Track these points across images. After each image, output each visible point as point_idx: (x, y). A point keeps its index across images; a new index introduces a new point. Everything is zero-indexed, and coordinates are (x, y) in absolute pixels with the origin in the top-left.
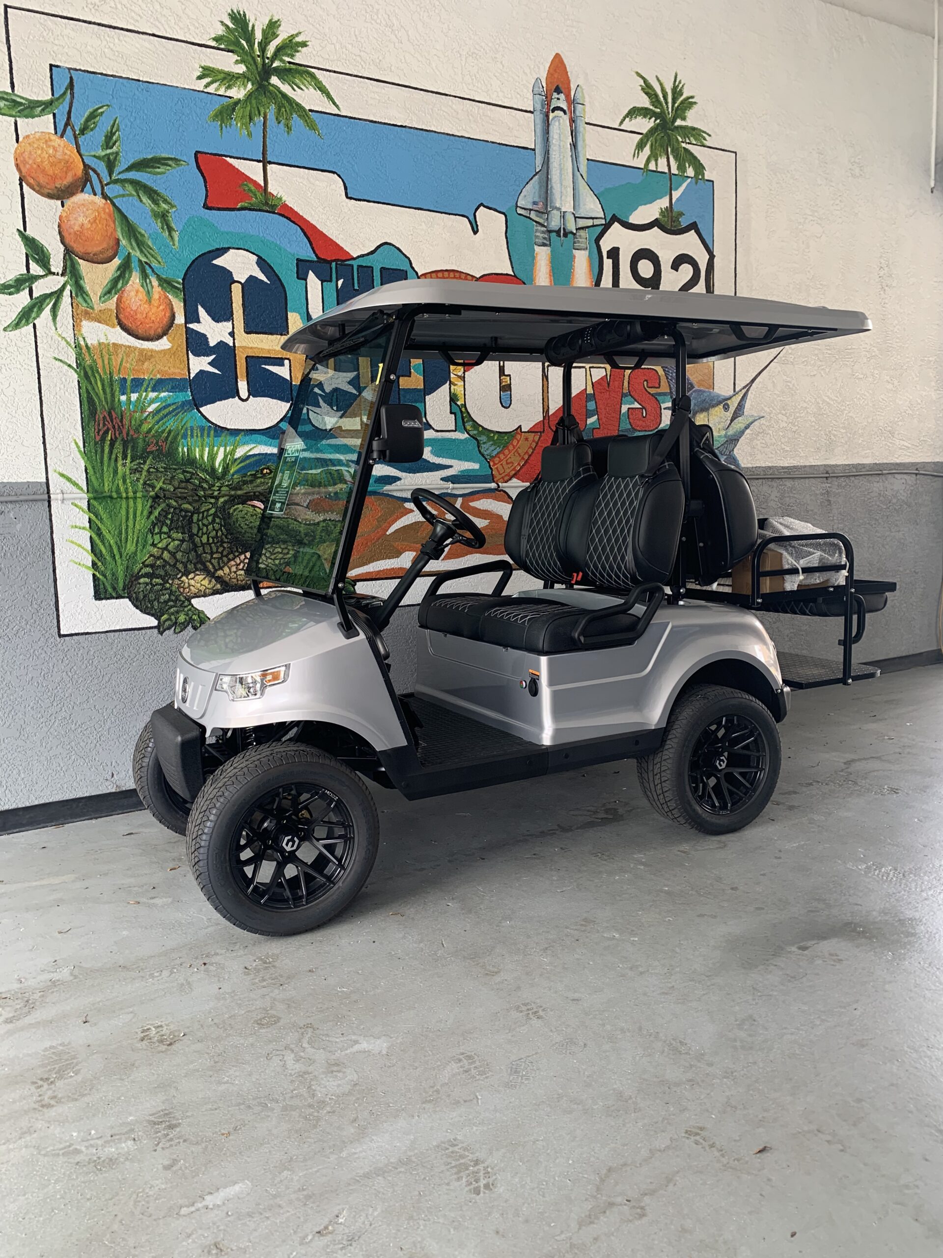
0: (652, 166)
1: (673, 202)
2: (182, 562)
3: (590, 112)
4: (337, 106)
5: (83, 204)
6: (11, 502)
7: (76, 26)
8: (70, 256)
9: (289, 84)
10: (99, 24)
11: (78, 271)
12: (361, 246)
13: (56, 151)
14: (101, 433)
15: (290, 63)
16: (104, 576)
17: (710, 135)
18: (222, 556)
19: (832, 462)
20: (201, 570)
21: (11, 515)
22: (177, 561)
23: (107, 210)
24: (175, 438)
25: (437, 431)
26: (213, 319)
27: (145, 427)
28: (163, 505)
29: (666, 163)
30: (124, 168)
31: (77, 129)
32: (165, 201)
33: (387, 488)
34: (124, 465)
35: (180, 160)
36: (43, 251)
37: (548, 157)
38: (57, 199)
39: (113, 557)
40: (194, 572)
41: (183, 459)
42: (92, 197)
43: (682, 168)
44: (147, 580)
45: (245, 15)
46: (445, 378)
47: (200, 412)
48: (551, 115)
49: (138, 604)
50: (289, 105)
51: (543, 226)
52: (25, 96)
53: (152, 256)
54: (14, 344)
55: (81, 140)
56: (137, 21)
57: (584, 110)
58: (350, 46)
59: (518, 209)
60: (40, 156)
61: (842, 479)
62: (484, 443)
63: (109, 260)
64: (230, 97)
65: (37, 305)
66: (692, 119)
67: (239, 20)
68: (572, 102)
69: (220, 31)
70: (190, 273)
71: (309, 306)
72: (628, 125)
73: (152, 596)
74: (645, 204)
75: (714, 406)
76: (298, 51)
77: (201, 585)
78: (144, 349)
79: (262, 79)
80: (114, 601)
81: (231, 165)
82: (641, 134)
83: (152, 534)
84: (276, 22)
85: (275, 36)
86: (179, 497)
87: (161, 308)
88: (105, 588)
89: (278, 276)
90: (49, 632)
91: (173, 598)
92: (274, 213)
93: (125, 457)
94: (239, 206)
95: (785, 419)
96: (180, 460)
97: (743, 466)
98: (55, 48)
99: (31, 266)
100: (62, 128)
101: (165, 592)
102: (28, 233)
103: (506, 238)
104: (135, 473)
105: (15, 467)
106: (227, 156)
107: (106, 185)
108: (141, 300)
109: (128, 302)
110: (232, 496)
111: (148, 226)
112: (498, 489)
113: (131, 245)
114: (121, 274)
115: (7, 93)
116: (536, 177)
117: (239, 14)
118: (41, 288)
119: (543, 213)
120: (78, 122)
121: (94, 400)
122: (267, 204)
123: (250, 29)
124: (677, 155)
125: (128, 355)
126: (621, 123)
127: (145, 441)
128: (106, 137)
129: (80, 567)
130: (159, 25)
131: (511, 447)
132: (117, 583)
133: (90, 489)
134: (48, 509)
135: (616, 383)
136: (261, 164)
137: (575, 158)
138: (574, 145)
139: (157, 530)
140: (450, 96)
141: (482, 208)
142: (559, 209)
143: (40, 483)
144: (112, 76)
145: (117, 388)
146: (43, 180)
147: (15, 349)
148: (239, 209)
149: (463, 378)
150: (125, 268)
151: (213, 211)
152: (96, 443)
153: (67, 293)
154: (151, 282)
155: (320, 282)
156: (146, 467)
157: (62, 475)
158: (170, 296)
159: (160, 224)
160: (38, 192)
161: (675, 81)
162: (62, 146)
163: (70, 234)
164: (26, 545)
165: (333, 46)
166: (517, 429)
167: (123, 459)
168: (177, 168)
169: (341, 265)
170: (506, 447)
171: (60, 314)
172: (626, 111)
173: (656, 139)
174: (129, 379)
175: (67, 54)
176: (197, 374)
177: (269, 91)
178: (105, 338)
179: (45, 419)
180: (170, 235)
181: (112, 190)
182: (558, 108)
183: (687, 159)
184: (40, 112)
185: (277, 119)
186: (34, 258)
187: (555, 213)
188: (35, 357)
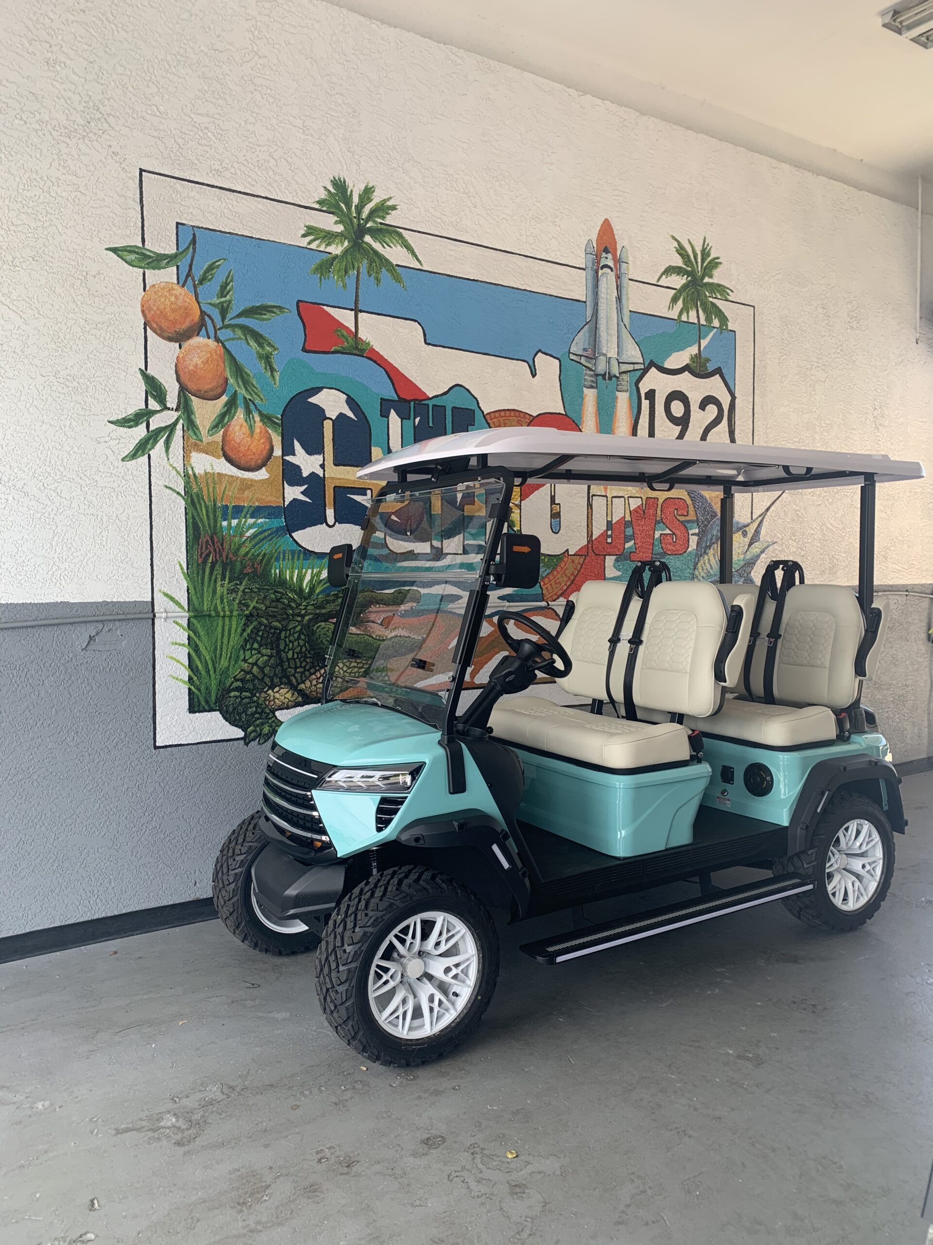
0: (684, 318)
1: (702, 349)
2: (269, 677)
3: (632, 270)
4: (420, 262)
5: (198, 347)
6: (119, 620)
7: (201, 189)
8: (184, 393)
9: (380, 242)
10: (221, 188)
11: (190, 406)
12: (435, 387)
13: (177, 299)
14: (203, 556)
15: (381, 224)
16: (199, 690)
17: (732, 291)
18: (305, 670)
20: (285, 684)
21: (119, 632)
22: (265, 675)
23: (219, 352)
24: (269, 561)
26: (307, 452)
27: (243, 551)
28: (255, 623)
29: (696, 315)
30: (235, 315)
31: (197, 279)
32: (269, 344)
33: (451, 606)
34: (222, 585)
35: (284, 308)
36: (160, 388)
37: (597, 309)
38: (176, 342)
39: (208, 672)
40: (279, 686)
41: (275, 580)
42: (206, 340)
43: (709, 320)
44: (237, 694)
45: (345, 182)
47: (292, 537)
48: (600, 272)
50: (379, 261)
51: (591, 370)
52: (153, 250)
53: (256, 394)
54: (130, 472)
55: (200, 289)
56: (253, 185)
57: (628, 268)
58: (432, 210)
59: (571, 355)
60: (163, 303)
63: (217, 397)
64: (329, 253)
65: (153, 437)
66: (717, 277)
67: (340, 186)
68: (618, 261)
69: (323, 195)
70: (288, 410)
71: (390, 441)
72: (664, 281)
73: (240, 709)
74: (678, 351)
76: (388, 214)
77: (285, 698)
78: (245, 479)
79: (357, 238)
80: (206, 714)
81: (327, 313)
82: (675, 289)
83: (244, 650)
84: (371, 188)
85: (370, 200)
86: (270, 616)
87: (262, 441)
88: (198, 702)
89: (364, 415)
90: (146, 744)
91: (259, 710)
92: (362, 356)
93: (223, 579)
94: (333, 349)
95: (795, 544)
96: (272, 581)
98: (182, 209)
99: (149, 402)
100: (184, 278)
101: (252, 705)
102: (148, 371)
103: (560, 381)
104: (231, 593)
105: (124, 587)
106: (324, 305)
107: (219, 329)
108: (244, 434)
109: (233, 435)
110: (316, 614)
111: (253, 367)
112: (548, 607)
113: (238, 383)
114: (228, 410)
115: (138, 247)
116: (587, 326)
117: (340, 179)
118: (156, 422)
119: (591, 358)
120: (198, 273)
121: (198, 525)
122: (357, 348)
123: (349, 194)
124: (705, 308)
125: (231, 484)
126: (659, 280)
127: (242, 563)
128: (221, 287)
129: (177, 682)
130: (272, 190)
131: (559, 569)
132: (210, 697)
133: (191, 608)
134: (151, 627)
135: (651, 512)
136: (353, 313)
137: (620, 310)
138: (619, 299)
139: (248, 647)
140: (516, 254)
141: (540, 354)
142: (605, 355)
143: (146, 602)
144: (229, 233)
145: (219, 514)
146: (164, 325)
147: (131, 477)
148: (333, 353)
149: (519, 506)
150: (231, 405)
151: (310, 354)
152: (198, 565)
153: (179, 426)
154: (253, 418)
155: (400, 420)
156: (242, 588)
157: (166, 595)
158: (270, 431)
159: (263, 365)
160: (160, 335)
161: (704, 244)
162: (183, 293)
163: (185, 373)
164: (130, 661)
165: (418, 210)
166: (564, 553)
167: (222, 580)
168: (281, 315)
169: (419, 404)
170: (554, 569)
171: (172, 445)
172: (663, 270)
173: (687, 294)
174: (231, 506)
175: (192, 213)
176: (291, 502)
177: (363, 248)
178: (210, 468)
179: (154, 543)
180: (272, 375)
181: (223, 334)
182: (606, 266)
183: (713, 311)
184: (166, 264)
185: (368, 272)
186: (153, 394)
187: (602, 358)
188: (148, 485)
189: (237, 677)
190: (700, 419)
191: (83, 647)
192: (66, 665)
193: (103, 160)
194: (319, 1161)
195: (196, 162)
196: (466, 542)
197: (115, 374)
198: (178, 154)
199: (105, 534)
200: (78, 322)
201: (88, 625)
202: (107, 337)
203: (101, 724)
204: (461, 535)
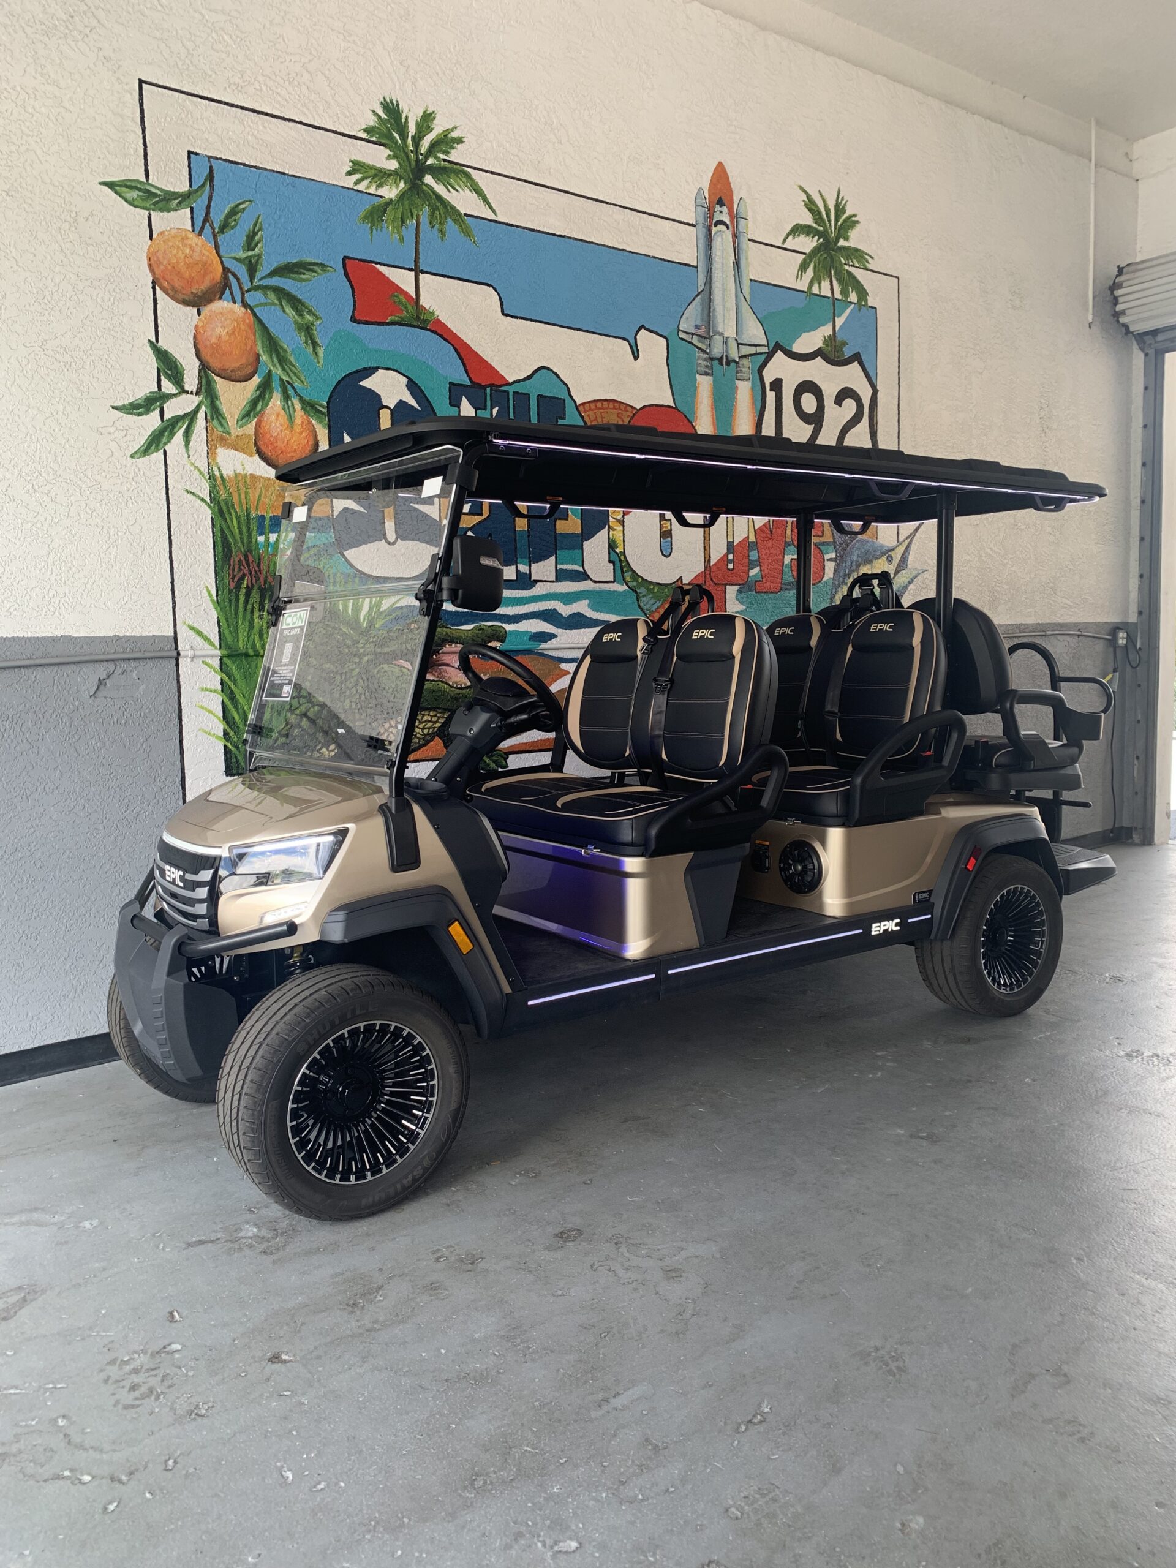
0: (815, 290)
1: (837, 329)
3: (753, 228)
4: (493, 211)
5: (221, 313)
6: (134, 659)
7: (217, 108)
8: (205, 372)
9: (445, 185)
10: (242, 108)
11: (214, 390)
12: (516, 370)
13: (193, 251)
14: (236, 579)
15: (445, 160)
16: (237, 747)
17: (872, 258)
21: (134, 674)
23: (247, 321)
25: (595, 582)
29: (829, 287)
30: (267, 273)
31: (216, 226)
32: (310, 312)
33: (543, 646)
34: (261, 617)
35: (327, 266)
36: (176, 366)
37: (711, 277)
38: (193, 306)
42: (231, 305)
43: (845, 293)
45: (398, 105)
46: (604, 521)
47: (343, 556)
48: (714, 230)
50: (442, 209)
51: (705, 352)
52: (160, 186)
53: (295, 374)
54: (142, 473)
55: (220, 239)
56: (283, 106)
57: (747, 225)
58: (508, 145)
59: (680, 333)
60: (175, 256)
62: (644, 596)
63: (248, 378)
64: (381, 197)
65: (169, 428)
66: (854, 239)
68: (735, 216)
69: (372, 121)
70: (335, 396)
72: (791, 243)
74: (809, 331)
76: (453, 148)
79: (415, 179)
81: (381, 273)
82: (804, 254)
84: (431, 114)
85: (430, 130)
87: (304, 434)
88: (237, 761)
89: (430, 403)
92: (426, 329)
93: (262, 608)
94: (389, 319)
98: (195, 132)
99: (163, 383)
100: (200, 224)
102: (160, 344)
103: (668, 365)
105: (140, 618)
106: (377, 263)
107: (247, 291)
108: (281, 425)
109: (268, 427)
111: (291, 340)
113: (273, 361)
114: (260, 394)
115: (141, 182)
116: (699, 297)
117: (391, 101)
118: (173, 409)
119: (705, 338)
120: (217, 218)
121: (229, 541)
122: (418, 318)
123: (403, 120)
124: (840, 278)
125: (267, 489)
126: (784, 241)
128: (248, 236)
129: (210, 737)
130: (307, 112)
133: (223, 645)
134: (175, 668)
135: (780, 531)
136: (413, 273)
137: (738, 278)
138: (737, 264)
140: (611, 204)
141: (643, 330)
142: (721, 334)
143: (168, 637)
144: (255, 167)
145: (254, 526)
146: (177, 284)
147: (143, 479)
148: (388, 324)
149: (622, 523)
150: (265, 388)
151: (361, 325)
152: (230, 591)
153: (201, 415)
154: (293, 405)
155: (473, 411)
157: (192, 628)
158: (314, 422)
159: (303, 338)
160: (172, 297)
161: (838, 197)
162: (200, 244)
163: (206, 347)
164: (150, 711)
165: (490, 144)
166: (677, 581)
167: (260, 611)
168: (324, 275)
169: (496, 391)
170: (665, 601)
171: (194, 438)
172: (789, 228)
173: (819, 260)
174: (268, 517)
175: (207, 139)
176: (342, 514)
177: (424, 192)
178: (242, 468)
179: (174, 562)
180: (314, 348)
181: (253, 298)
182: (721, 222)
183: (850, 282)
184: (177, 205)
185: (430, 223)
186: (166, 373)
187: (718, 338)
188: (164, 489)
190: (836, 416)
191: (92, 693)
192: (71, 715)
193: (92, 66)
194: (437, 1260)
195: (210, 73)
196: (559, 567)
197: (118, 346)
198: (188, 62)
199: (112, 550)
200: (68, 277)
201: (96, 665)
202: (106, 299)
203: (118, 789)
204: (553, 558)
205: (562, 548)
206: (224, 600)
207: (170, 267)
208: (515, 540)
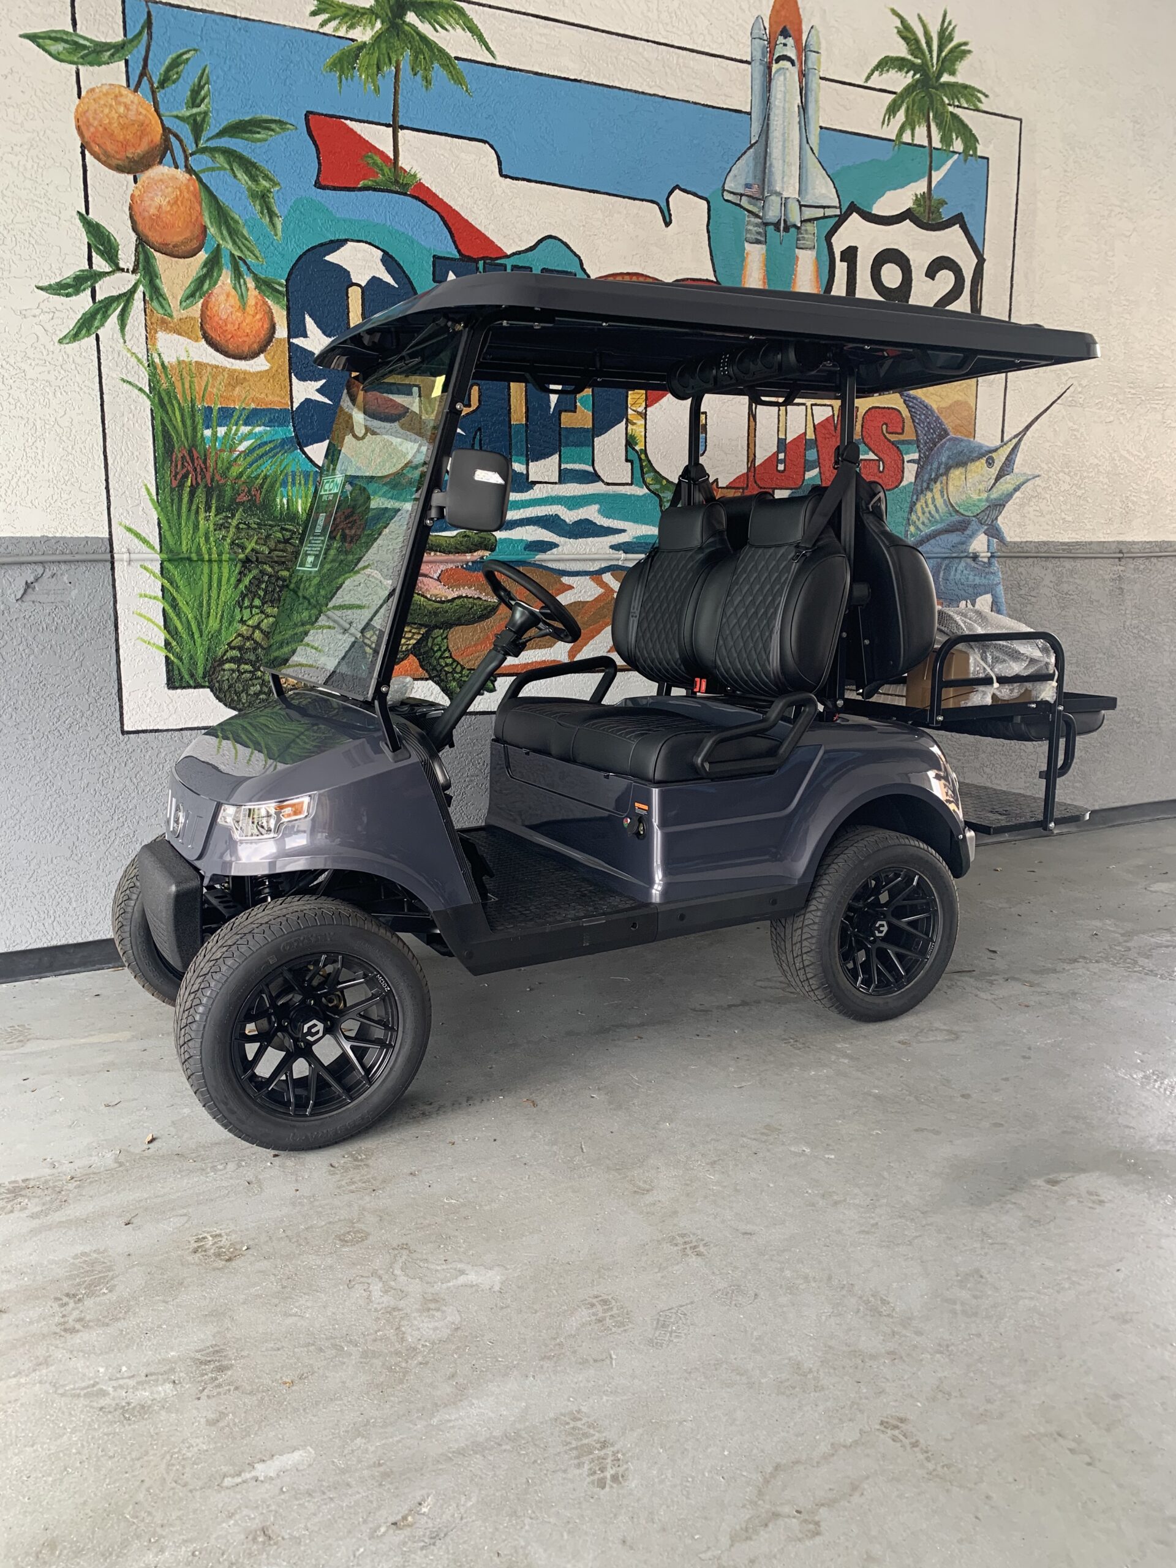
0: (907, 137)
1: (933, 186)
3: (826, 64)
4: (491, 53)
5: (161, 180)
6: (65, 562)
8: (143, 247)
9: (430, 23)
11: (153, 267)
12: (517, 240)
13: (128, 109)
14: (179, 477)
16: (181, 659)
17: (986, 96)
19: (1128, 538)
21: (66, 578)
23: (192, 188)
24: (272, 486)
25: (608, 484)
26: (324, 333)
27: (235, 471)
28: (255, 572)
29: (926, 133)
30: (214, 133)
31: (155, 80)
32: (266, 177)
33: (540, 556)
34: (207, 519)
35: (286, 123)
36: (109, 240)
37: (768, 125)
38: (128, 173)
39: (192, 635)
41: (281, 513)
42: (173, 170)
43: (946, 140)
44: (233, 666)
46: (619, 414)
47: (304, 453)
48: (775, 67)
49: (221, 696)
50: (428, 52)
51: (757, 216)
52: (89, 36)
53: (248, 249)
54: (71, 359)
55: (160, 95)
57: (819, 60)
59: (725, 193)
60: (107, 116)
61: (1140, 561)
63: (193, 254)
64: (353, 40)
65: (102, 310)
66: (963, 74)
68: (803, 49)
70: (295, 272)
72: (876, 81)
73: (239, 686)
74: (895, 189)
75: (973, 460)
78: (235, 371)
79: (395, 16)
80: (191, 691)
81: (351, 130)
82: (894, 93)
83: (241, 607)
86: (276, 562)
87: (258, 317)
88: (180, 674)
89: (409, 279)
90: (109, 727)
92: (405, 194)
93: (208, 509)
94: (361, 184)
95: (1068, 479)
96: (277, 514)
97: (1008, 539)
99: (94, 260)
100: (137, 79)
102: (91, 216)
103: (708, 232)
105: (71, 518)
106: (346, 118)
107: (191, 154)
108: (232, 306)
109: (216, 308)
111: (244, 210)
113: (222, 233)
114: (208, 272)
115: (67, 33)
116: (752, 150)
118: (106, 288)
119: (758, 199)
120: (157, 71)
121: (171, 435)
122: (397, 182)
124: (942, 122)
125: (214, 377)
126: (868, 78)
127: (233, 488)
128: (192, 91)
129: (150, 647)
132: (196, 669)
133: (163, 548)
134: (110, 573)
136: (390, 130)
137: (804, 125)
139: (247, 603)
140: (641, 39)
141: (677, 191)
142: (779, 194)
143: (102, 539)
144: (201, 10)
145: (199, 419)
146: (111, 148)
147: (73, 367)
148: (360, 189)
149: (644, 416)
150: (213, 265)
151: (327, 191)
152: (172, 490)
153: (138, 295)
154: (245, 283)
156: (234, 522)
157: (129, 530)
158: (269, 302)
159: (258, 207)
160: (104, 163)
161: (944, 21)
162: (136, 101)
163: (144, 218)
166: (711, 485)
167: (206, 511)
168: (283, 134)
169: (490, 264)
171: (130, 322)
172: (875, 62)
173: (913, 100)
174: (216, 407)
176: (302, 404)
177: (404, 32)
178: (185, 354)
179: (109, 457)
180: (271, 221)
181: (199, 162)
182: (784, 58)
183: (954, 127)
184: (109, 58)
185: (412, 69)
186: (99, 249)
187: (775, 199)
188: (97, 378)
189: (233, 644)
191: (19, 596)
196: (563, 466)
197: (42, 219)
199: (39, 444)
201: (23, 567)
202: (29, 166)
203: (48, 699)
204: (557, 456)
205: (567, 445)
206: (165, 500)
207: (101, 129)
208: (510, 436)
